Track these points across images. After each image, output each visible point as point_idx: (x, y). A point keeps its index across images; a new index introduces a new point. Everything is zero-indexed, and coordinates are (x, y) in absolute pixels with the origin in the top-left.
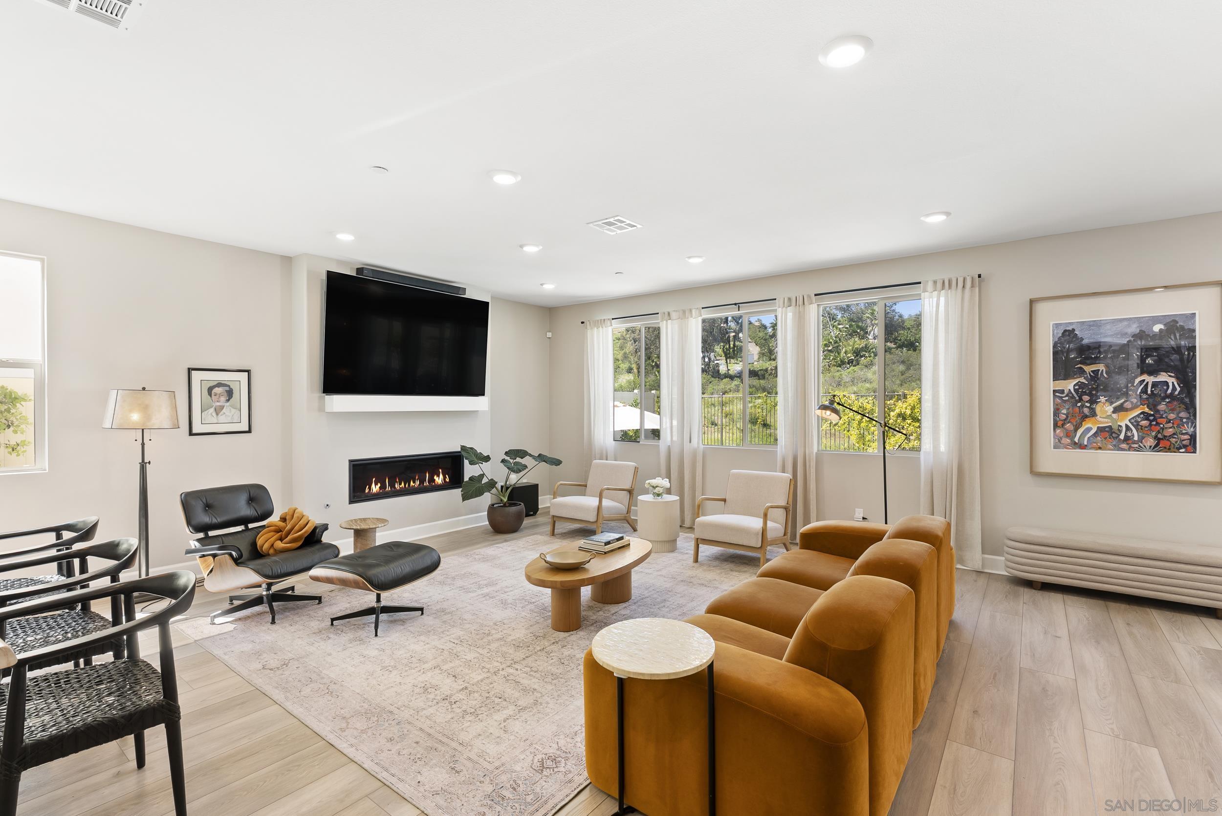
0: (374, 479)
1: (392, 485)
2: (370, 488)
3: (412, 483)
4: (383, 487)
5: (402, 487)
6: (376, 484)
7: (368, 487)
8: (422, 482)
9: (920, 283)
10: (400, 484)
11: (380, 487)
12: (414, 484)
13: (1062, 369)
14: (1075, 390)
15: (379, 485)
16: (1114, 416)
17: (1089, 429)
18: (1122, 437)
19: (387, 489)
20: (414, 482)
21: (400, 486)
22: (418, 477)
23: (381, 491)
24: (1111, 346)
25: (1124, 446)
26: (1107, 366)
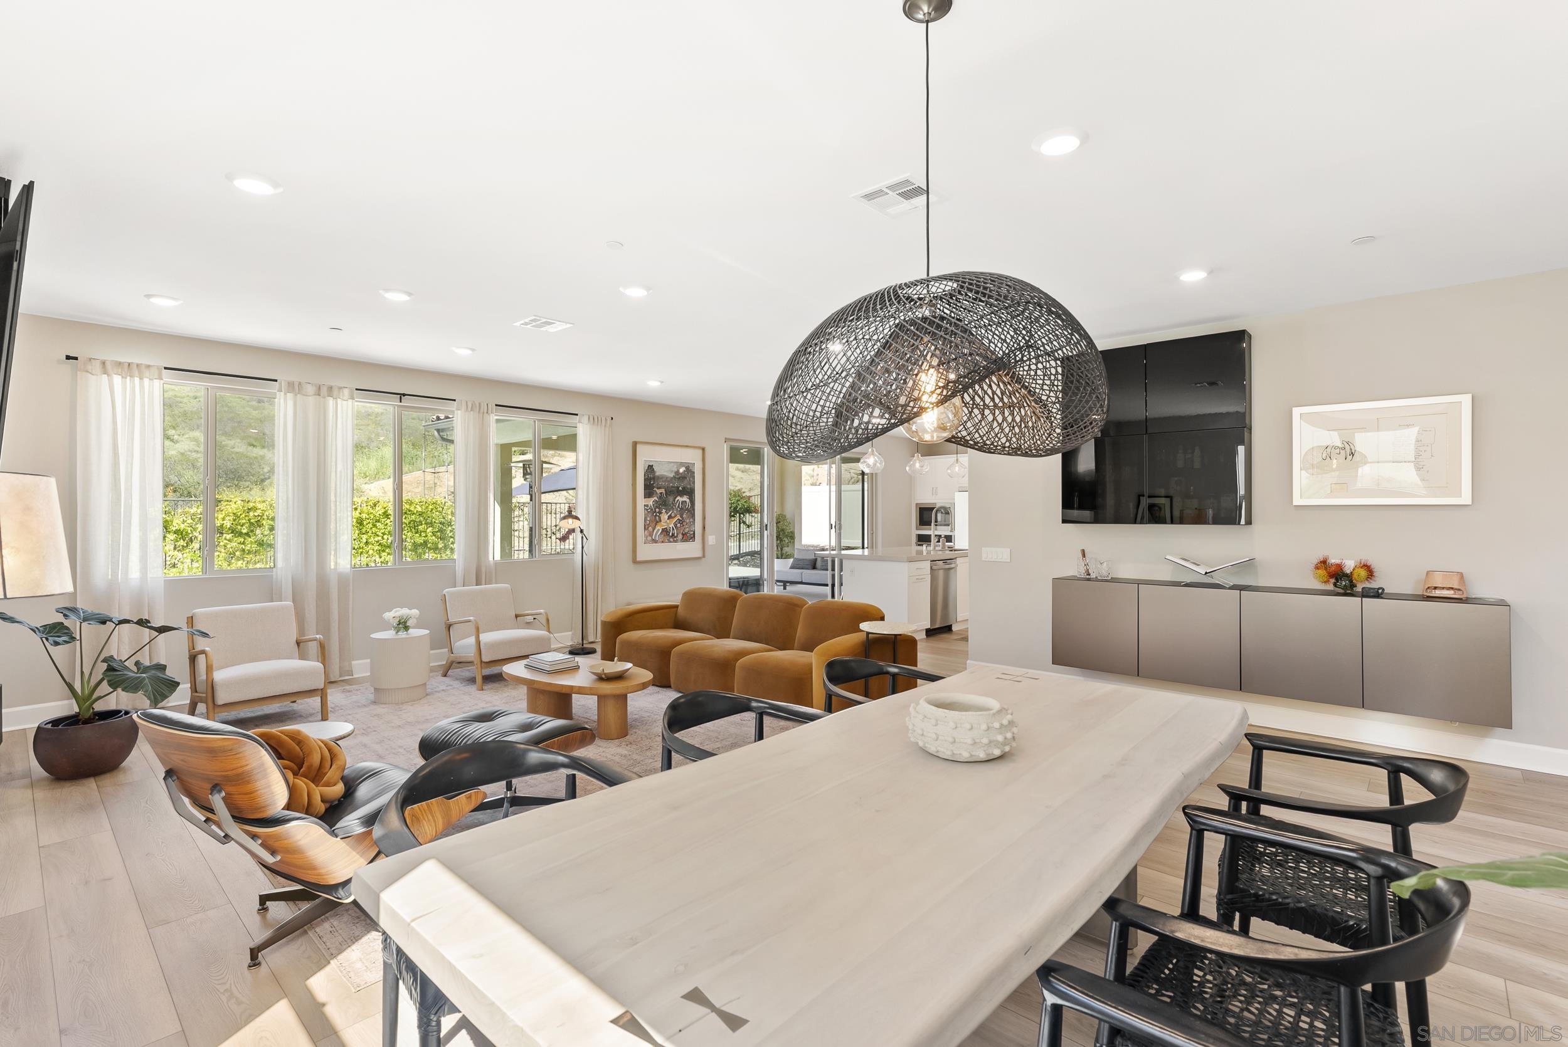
9: (577, 415)
13: (649, 491)
14: (653, 505)
16: (668, 521)
17: (659, 530)
18: (671, 534)
24: (667, 478)
25: (671, 540)
26: (665, 491)
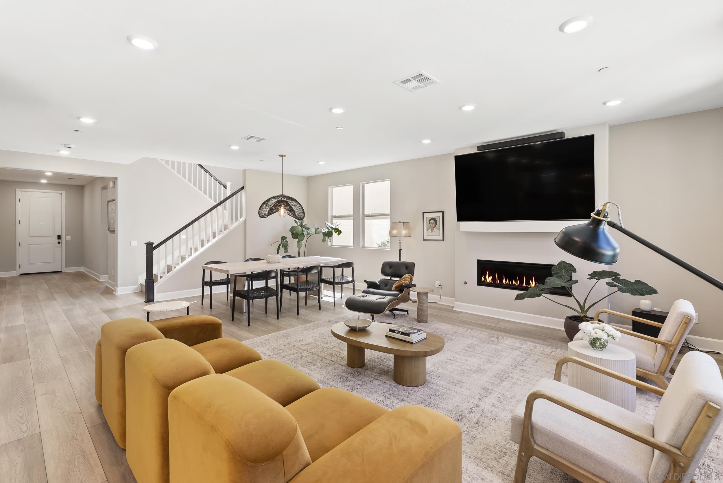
0: (488, 272)
1: (500, 280)
2: (485, 278)
3: (514, 282)
4: (494, 279)
5: (507, 283)
6: (489, 276)
7: (483, 277)
8: (521, 282)
10: (506, 281)
11: (492, 279)
12: (515, 283)
15: (491, 277)
19: (497, 282)
20: (516, 282)
21: (506, 282)
22: (518, 278)
23: (493, 282)
